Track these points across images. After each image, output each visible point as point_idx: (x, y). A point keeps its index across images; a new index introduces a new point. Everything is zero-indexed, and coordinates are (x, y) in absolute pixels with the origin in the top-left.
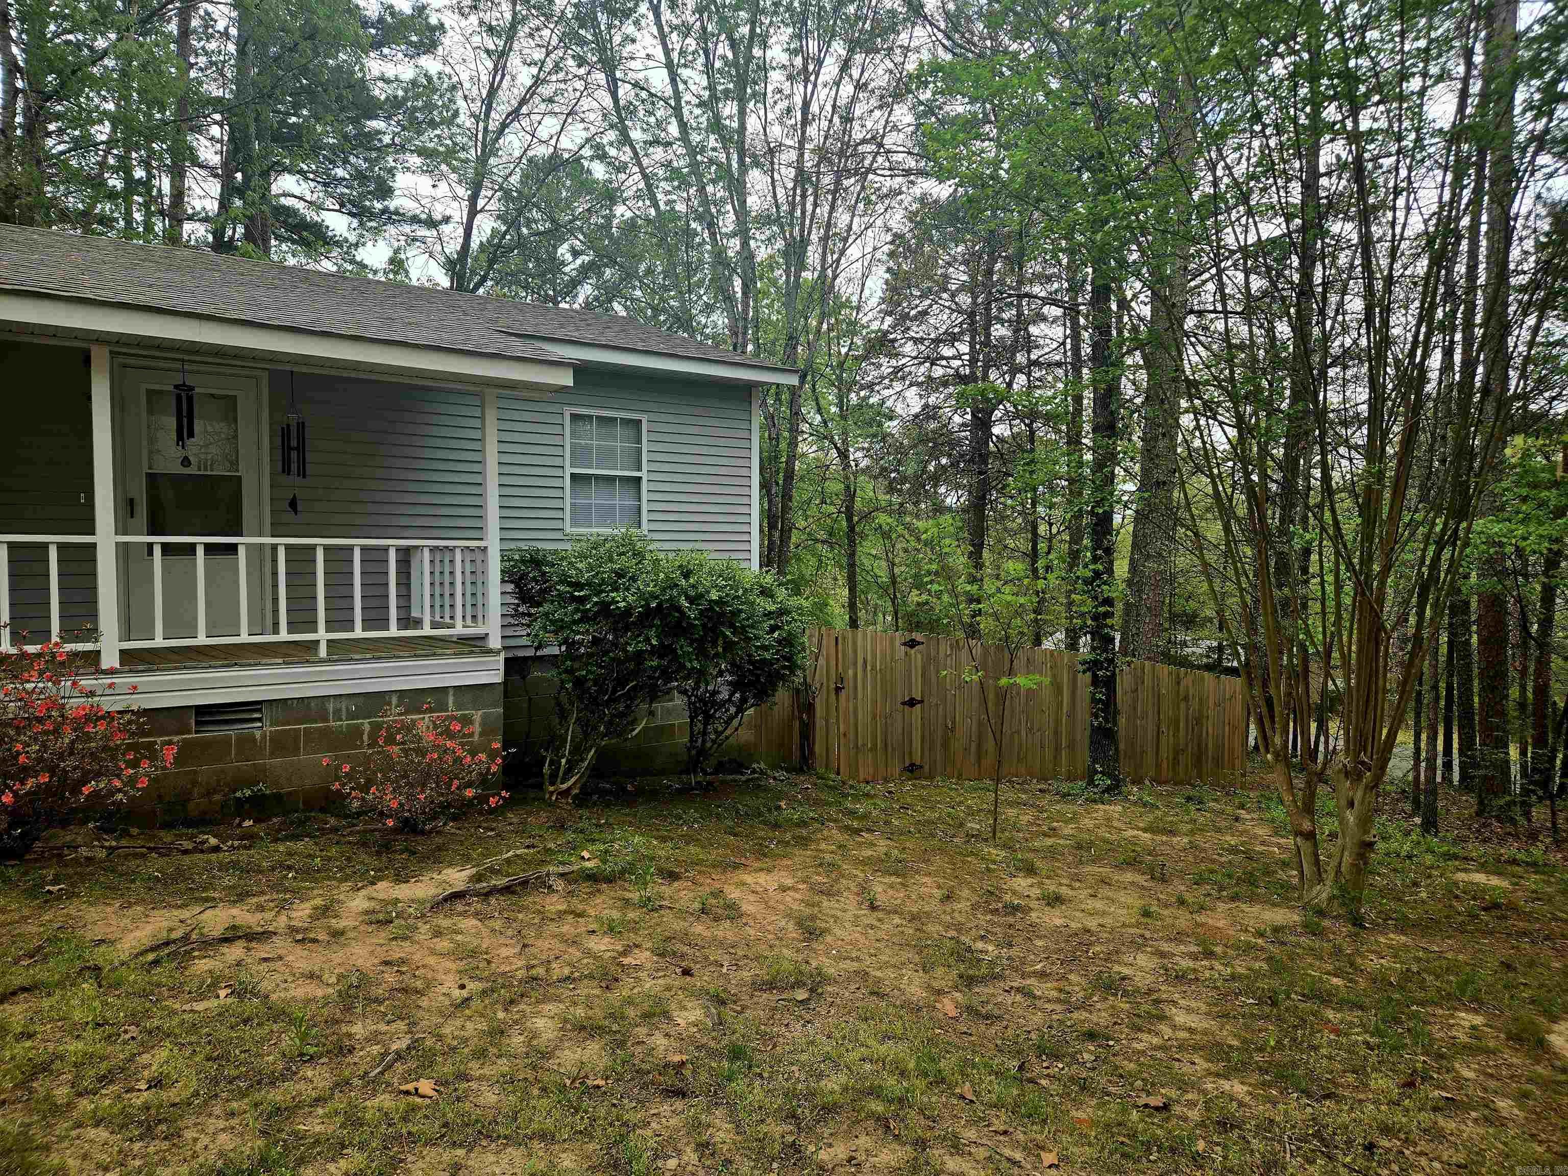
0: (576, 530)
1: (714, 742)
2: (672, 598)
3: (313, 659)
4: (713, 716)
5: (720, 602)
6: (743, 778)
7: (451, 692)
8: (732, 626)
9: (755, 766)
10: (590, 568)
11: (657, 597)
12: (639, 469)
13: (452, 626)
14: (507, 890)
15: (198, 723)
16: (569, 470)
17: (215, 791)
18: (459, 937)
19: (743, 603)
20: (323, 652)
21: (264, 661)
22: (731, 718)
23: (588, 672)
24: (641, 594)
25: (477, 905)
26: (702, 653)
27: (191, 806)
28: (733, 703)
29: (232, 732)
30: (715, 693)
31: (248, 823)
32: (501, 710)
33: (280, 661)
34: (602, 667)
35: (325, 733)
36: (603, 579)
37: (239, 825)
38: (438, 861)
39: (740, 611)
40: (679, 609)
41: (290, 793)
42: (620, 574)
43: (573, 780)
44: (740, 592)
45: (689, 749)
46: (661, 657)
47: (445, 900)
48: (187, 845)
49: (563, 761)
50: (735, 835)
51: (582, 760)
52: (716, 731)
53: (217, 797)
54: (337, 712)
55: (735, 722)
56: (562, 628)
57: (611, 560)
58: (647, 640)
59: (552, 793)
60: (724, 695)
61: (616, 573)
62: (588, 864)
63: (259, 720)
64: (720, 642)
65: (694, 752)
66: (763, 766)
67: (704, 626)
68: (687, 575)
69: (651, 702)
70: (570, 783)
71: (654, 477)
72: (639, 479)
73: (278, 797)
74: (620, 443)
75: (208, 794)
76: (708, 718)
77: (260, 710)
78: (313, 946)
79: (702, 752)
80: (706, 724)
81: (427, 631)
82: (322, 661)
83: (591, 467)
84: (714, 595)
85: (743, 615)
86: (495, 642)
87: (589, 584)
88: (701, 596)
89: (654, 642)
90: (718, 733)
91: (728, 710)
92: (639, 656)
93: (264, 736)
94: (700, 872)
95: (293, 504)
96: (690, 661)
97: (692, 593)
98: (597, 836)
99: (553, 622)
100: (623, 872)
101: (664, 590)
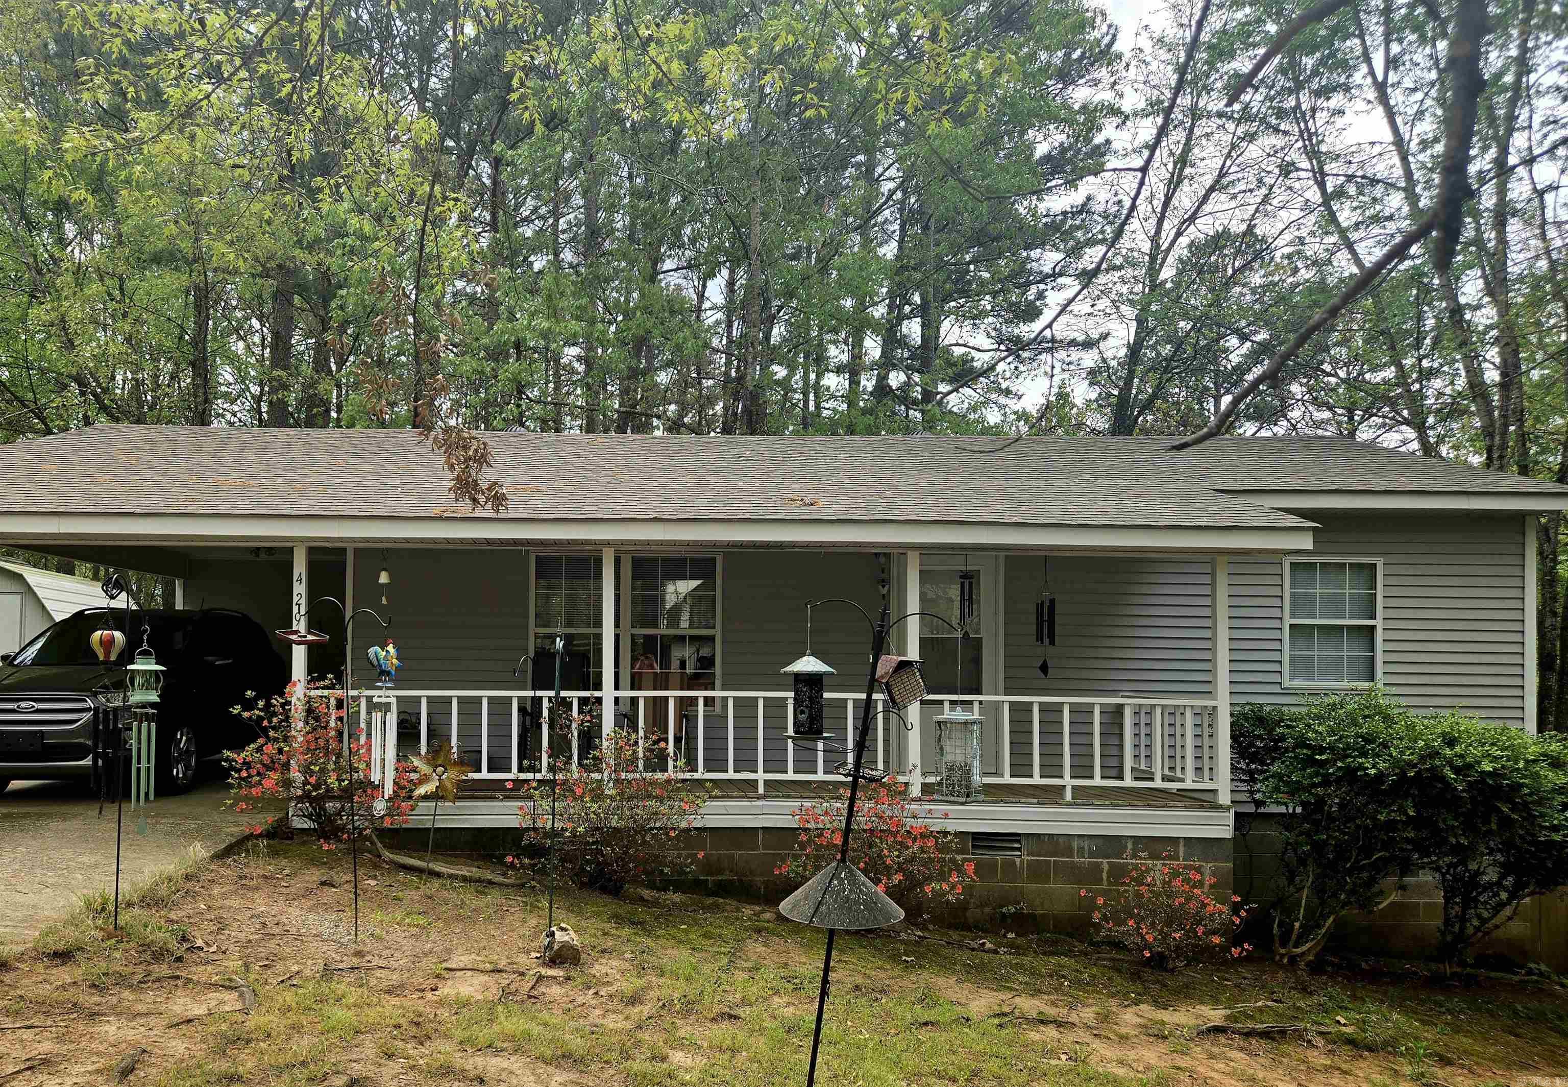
0: (1296, 684)
1: (1477, 929)
2: (1433, 769)
3: (1061, 801)
4: (1476, 900)
5: (1494, 774)
6: (1516, 978)
7: (1182, 843)
8: (1509, 800)
9: (1532, 965)
10: (1332, 732)
11: (1415, 766)
12: (1373, 617)
13: (1182, 780)
14: (1266, 1035)
15: (973, 846)
16: (1288, 621)
17: (987, 905)
18: (1232, 1064)
19: (1524, 777)
20: (1069, 796)
21: (1023, 800)
22: (1502, 905)
23: (1329, 836)
24: (1395, 762)
25: (1238, 1041)
26: (1469, 827)
27: (969, 914)
28: (1506, 889)
29: (999, 857)
30: (1478, 873)
31: (1011, 935)
32: (1231, 865)
33: (1035, 801)
34: (1345, 834)
35: (1073, 866)
36: (1348, 744)
37: (1005, 936)
38: (1188, 997)
39: (1522, 785)
40: (1443, 779)
41: (1043, 915)
42: (1369, 739)
43: (1308, 945)
44: (1521, 765)
45: (1443, 933)
46: (1417, 829)
47: (1209, 1030)
48: (974, 944)
49: (1297, 925)
50: (1516, 1035)
51: (1319, 927)
52: (1479, 916)
53: (987, 910)
54: (1081, 849)
55: (1508, 911)
56: (1298, 790)
57: (1355, 723)
58: (1402, 810)
59: (1282, 956)
60: (1491, 875)
61: (1364, 739)
62: (1344, 1029)
63: (1019, 849)
64: (1494, 819)
65: (1449, 938)
66: (1543, 968)
67: (1473, 799)
68: (1451, 742)
69: (1402, 876)
70: (1305, 948)
71: (1392, 624)
72: (1373, 627)
73: (1033, 916)
74: (1348, 589)
75: (982, 905)
76: (1469, 902)
77: (1019, 841)
78: (1109, 1042)
79: (1461, 937)
80: (1465, 906)
81: (1158, 783)
82: (1069, 804)
83: (1314, 617)
84: (1487, 767)
85: (1526, 791)
86: (1224, 798)
87: (1332, 748)
88: (1470, 766)
89: (1411, 813)
90: (1484, 921)
91: (1496, 894)
92: (1391, 825)
93: (1022, 862)
94: (1477, 1063)
95: (1044, 668)
96: (1455, 836)
97: (1459, 763)
98: (1350, 1006)
99: (1287, 784)
100: (1386, 1044)
101: (1422, 758)
